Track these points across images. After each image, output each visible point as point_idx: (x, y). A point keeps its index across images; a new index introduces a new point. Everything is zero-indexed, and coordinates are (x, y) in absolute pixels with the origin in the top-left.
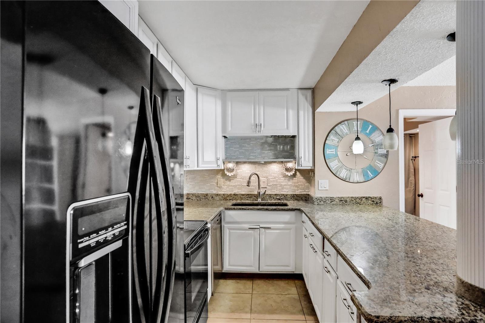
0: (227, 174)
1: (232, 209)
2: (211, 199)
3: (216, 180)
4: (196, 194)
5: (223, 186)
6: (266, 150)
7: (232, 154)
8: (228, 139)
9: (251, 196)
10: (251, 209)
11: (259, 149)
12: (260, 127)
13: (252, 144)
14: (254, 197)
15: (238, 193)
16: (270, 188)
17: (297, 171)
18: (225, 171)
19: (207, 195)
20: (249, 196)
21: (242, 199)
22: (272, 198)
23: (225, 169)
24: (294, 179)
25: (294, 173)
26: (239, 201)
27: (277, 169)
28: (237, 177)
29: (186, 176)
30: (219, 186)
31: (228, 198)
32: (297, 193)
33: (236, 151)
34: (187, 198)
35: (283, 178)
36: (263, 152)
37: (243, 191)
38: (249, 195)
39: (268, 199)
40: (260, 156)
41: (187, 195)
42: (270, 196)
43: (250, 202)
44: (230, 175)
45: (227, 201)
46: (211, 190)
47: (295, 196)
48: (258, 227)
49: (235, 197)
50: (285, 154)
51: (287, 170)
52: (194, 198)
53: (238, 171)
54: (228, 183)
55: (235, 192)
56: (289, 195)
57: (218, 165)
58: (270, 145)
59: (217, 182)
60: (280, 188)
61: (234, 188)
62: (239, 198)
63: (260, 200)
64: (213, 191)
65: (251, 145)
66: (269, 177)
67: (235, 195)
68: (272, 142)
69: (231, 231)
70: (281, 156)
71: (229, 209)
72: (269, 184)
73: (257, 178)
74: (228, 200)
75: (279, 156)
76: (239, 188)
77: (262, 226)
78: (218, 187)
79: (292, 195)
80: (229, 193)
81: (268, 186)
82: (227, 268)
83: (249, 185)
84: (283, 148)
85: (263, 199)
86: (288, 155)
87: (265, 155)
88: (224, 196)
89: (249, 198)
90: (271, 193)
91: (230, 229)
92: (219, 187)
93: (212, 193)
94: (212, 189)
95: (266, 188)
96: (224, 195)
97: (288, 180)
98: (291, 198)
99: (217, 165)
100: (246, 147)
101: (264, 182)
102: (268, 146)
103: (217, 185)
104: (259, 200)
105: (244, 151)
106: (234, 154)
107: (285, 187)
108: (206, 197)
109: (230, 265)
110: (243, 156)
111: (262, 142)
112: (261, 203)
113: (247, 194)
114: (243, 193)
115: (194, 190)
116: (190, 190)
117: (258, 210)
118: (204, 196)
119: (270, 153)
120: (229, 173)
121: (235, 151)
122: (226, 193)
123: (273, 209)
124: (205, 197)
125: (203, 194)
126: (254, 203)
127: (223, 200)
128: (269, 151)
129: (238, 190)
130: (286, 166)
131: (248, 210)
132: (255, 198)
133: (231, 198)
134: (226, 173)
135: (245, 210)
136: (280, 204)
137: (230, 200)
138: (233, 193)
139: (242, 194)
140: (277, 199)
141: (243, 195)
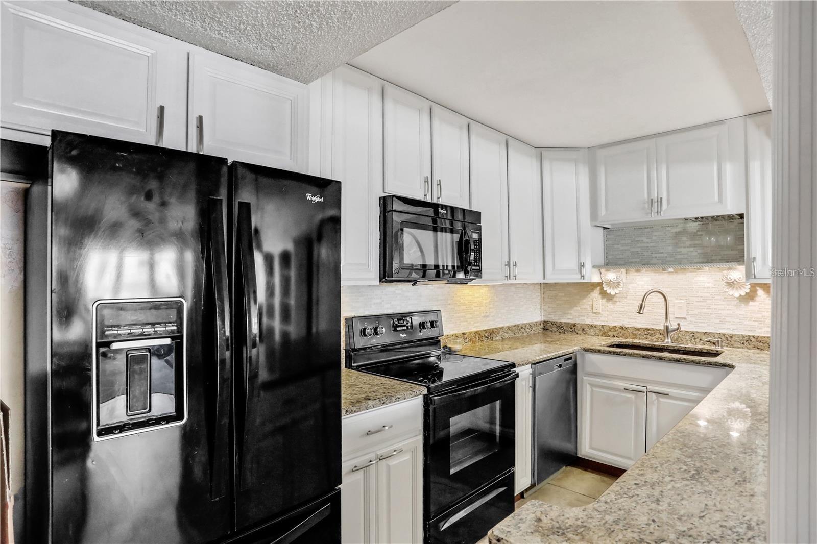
0: (608, 292)
1: (596, 352)
2: (580, 332)
3: (590, 301)
4: (557, 322)
5: (602, 311)
6: (685, 247)
7: (618, 257)
8: (610, 230)
9: (653, 332)
10: (630, 355)
11: (669, 246)
12: (659, 203)
13: (656, 236)
14: (658, 334)
15: (629, 326)
16: (693, 319)
17: (758, 288)
18: (603, 286)
19: (575, 325)
20: (648, 332)
21: (635, 336)
22: (698, 340)
23: (603, 283)
24: (751, 303)
25: (748, 291)
26: (629, 341)
27: (709, 283)
28: (628, 297)
29: (542, 293)
30: (595, 311)
31: (610, 333)
32: (756, 334)
33: (625, 250)
34: (543, 329)
35: (723, 300)
36: (679, 250)
37: (639, 323)
38: (648, 330)
39: (689, 342)
40: (672, 259)
41: (543, 324)
42: (693, 336)
43: (647, 343)
44: (613, 293)
45: (609, 338)
46: (582, 318)
47: (753, 340)
48: (644, 389)
49: (623, 332)
50: (726, 252)
51: (731, 284)
52: (554, 329)
53: (630, 286)
54: (610, 305)
55: (624, 322)
56: (738, 336)
57: (582, 276)
58: (694, 236)
59: (593, 305)
60: (718, 321)
61: (621, 315)
62: (631, 334)
63: (668, 342)
64: (586, 320)
65: (654, 238)
66: (691, 299)
67: (622, 328)
68: (697, 231)
69: (594, 389)
70: (720, 257)
71: (590, 350)
72: (691, 312)
73: (663, 299)
74: (609, 336)
75: (714, 257)
76: (632, 317)
77: (650, 388)
78: (593, 313)
79: (743, 337)
80: (612, 324)
81: (689, 316)
82: (586, 451)
83: (641, 312)
84: (717, 241)
85: (677, 340)
86: (736, 254)
87: (682, 256)
88: (602, 329)
89: (648, 336)
90: (695, 330)
91: (592, 385)
92: (595, 313)
93: (583, 323)
94: (584, 316)
95: (685, 318)
96: (603, 327)
97: (734, 305)
98: (743, 344)
99: (580, 276)
100: (645, 243)
101: (680, 308)
102: (687, 238)
103: (593, 309)
104: (666, 340)
105: (639, 250)
106: (621, 256)
107: (728, 319)
108: (573, 329)
109: (591, 448)
110: (639, 260)
111: (676, 232)
112: (670, 346)
113: (646, 329)
114: (639, 326)
115: (554, 316)
116: (549, 316)
117: (644, 357)
118: (570, 326)
119: (693, 251)
120: (612, 288)
121: (622, 250)
122: (607, 324)
123: (673, 358)
124: (571, 328)
125: (569, 323)
126: (654, 345)
127: (602, 335)
128: (692, 249)
129: (629, 320)
130: (727, 278)
131: (625, 355)
132: (661, 336)
133: (615, 333)
134: (605, 289)
135: (619, 354)
136: (711, 352)
137: (614, 336)
138: (619, 324)
139: (635, 328)
140: (708, 343)
141: (638, 329)
